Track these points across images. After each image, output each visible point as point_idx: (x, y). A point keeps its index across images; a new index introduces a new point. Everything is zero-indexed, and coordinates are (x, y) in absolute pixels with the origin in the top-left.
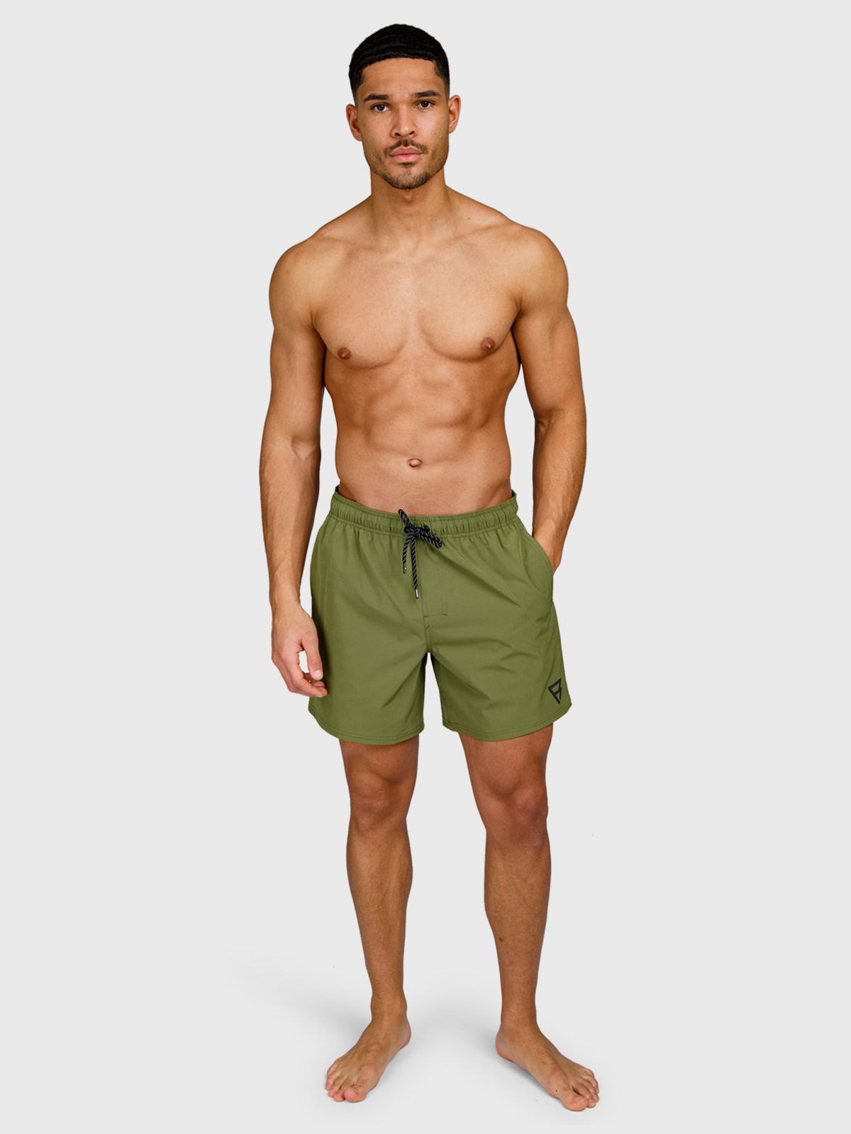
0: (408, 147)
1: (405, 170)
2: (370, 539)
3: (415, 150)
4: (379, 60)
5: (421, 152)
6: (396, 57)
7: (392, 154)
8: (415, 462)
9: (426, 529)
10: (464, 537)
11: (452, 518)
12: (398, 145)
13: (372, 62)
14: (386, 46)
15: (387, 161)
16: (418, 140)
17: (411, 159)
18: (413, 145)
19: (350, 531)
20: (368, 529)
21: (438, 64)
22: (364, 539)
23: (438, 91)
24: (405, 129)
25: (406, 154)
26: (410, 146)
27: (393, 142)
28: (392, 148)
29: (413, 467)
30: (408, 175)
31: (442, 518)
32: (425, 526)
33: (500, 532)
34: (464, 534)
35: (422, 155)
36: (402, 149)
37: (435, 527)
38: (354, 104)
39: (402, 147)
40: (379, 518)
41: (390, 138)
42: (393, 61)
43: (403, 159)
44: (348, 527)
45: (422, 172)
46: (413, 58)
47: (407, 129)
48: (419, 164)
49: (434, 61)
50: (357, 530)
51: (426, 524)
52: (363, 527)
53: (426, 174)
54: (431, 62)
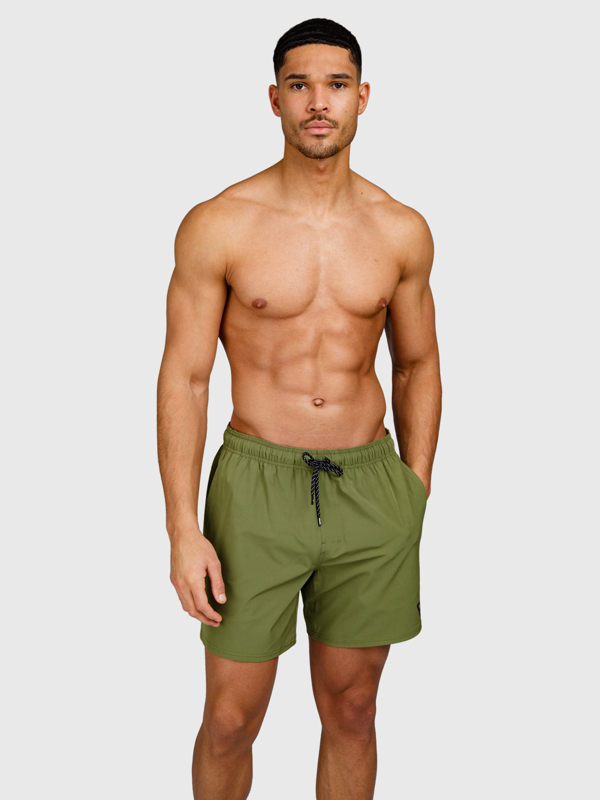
0: (322, 121)
1: (317, 141)
2: (274, 471)
3: (327, 124)
4: (301, 44)
5: (333, 126)
6: (315, 42)
7: (306, 126)
8: (318, 402)
9: (327, 461)
10: (358, 467)
11: (349, 451)
12: (313, 118)
13: (294, 46)
14: (308, 33)
15: (302, 132)
16: (330, 116)
17: (324, 131)
18: (326, 119)
19: (254, 465)
20: (273, 462)
21: (352, 53)
22: (269, 472)
23: (351, 75)
24: (320, 105)
25: (319, 127)
26: (324, 121)
27: (308, 116)
28: (307, 121)
29: (316, 405)
30: (320, 146)
31: (340, 451)
32: (326, 459)
33: (386, 463)
34: (357, 465)
35: (333, 130)
36: (316, 122)
37: (335, 459)
38: (276, 85)
39: (316, 121)
40: (284, 452)
41: (306, 113)
42: (313, 46)
43: (317, 131)
44: (252, 462)
45: (332, 144)
46: (331, 45)
47: (321, 105)
48: (330, 137)
49: (349, 49)
50: (261, 464)
51: (327, 456)
52: (267, 461)
53: (336, 146)
54: (346, 50)
